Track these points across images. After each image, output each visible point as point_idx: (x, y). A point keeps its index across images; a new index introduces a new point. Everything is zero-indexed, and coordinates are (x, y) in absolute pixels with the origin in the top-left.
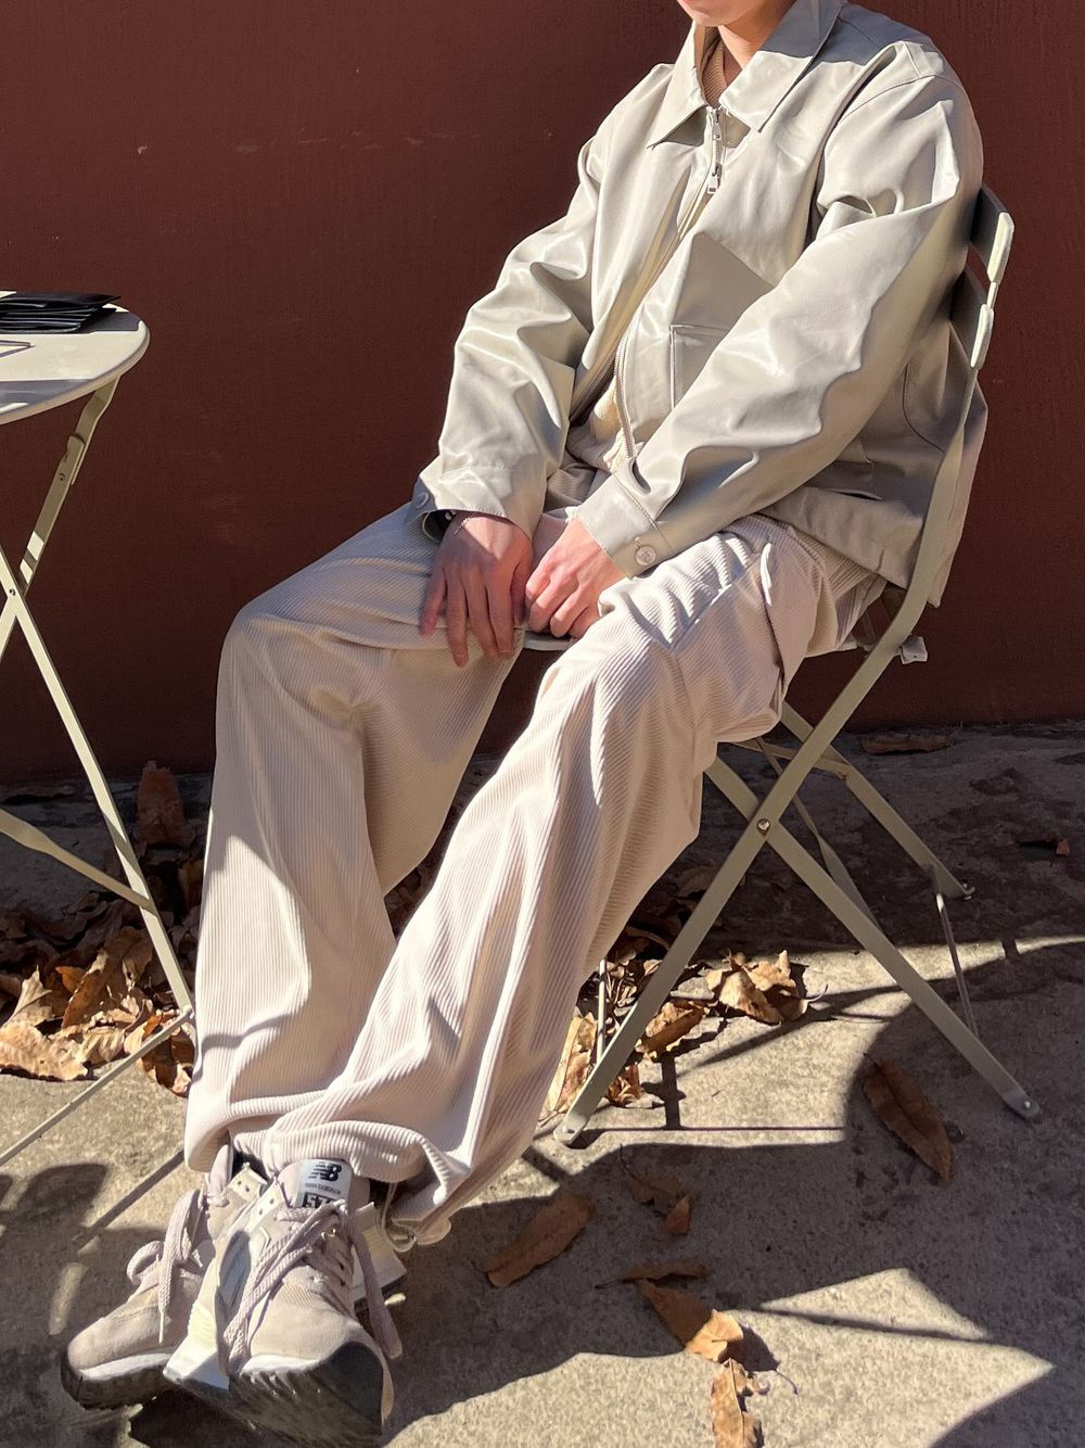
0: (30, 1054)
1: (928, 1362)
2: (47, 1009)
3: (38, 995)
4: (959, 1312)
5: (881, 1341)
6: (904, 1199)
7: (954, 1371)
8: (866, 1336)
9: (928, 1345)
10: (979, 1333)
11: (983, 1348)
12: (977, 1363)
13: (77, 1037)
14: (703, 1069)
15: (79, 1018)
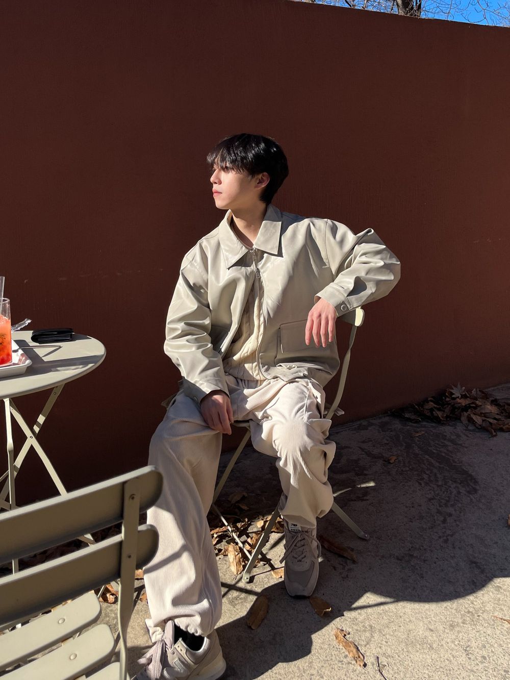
1: (385, 612)
4: (383, 596)
5: (369, 610)
6: (350, 570)
7: (393, 611)
8: (365, 610)
9: (382, 607)
10: (392, 600)
11: (396, 604)
12: (397, 608)
14: (271, 551)
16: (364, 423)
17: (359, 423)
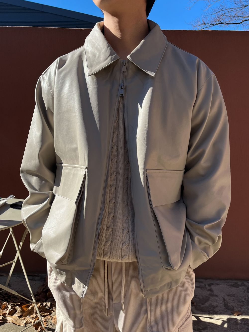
0: (16, 321)
2: (21, 314)
3: (20, 311)
13: (24, 319)
15: (26, 316)
16: (239, 283)
17: (236, 282)
